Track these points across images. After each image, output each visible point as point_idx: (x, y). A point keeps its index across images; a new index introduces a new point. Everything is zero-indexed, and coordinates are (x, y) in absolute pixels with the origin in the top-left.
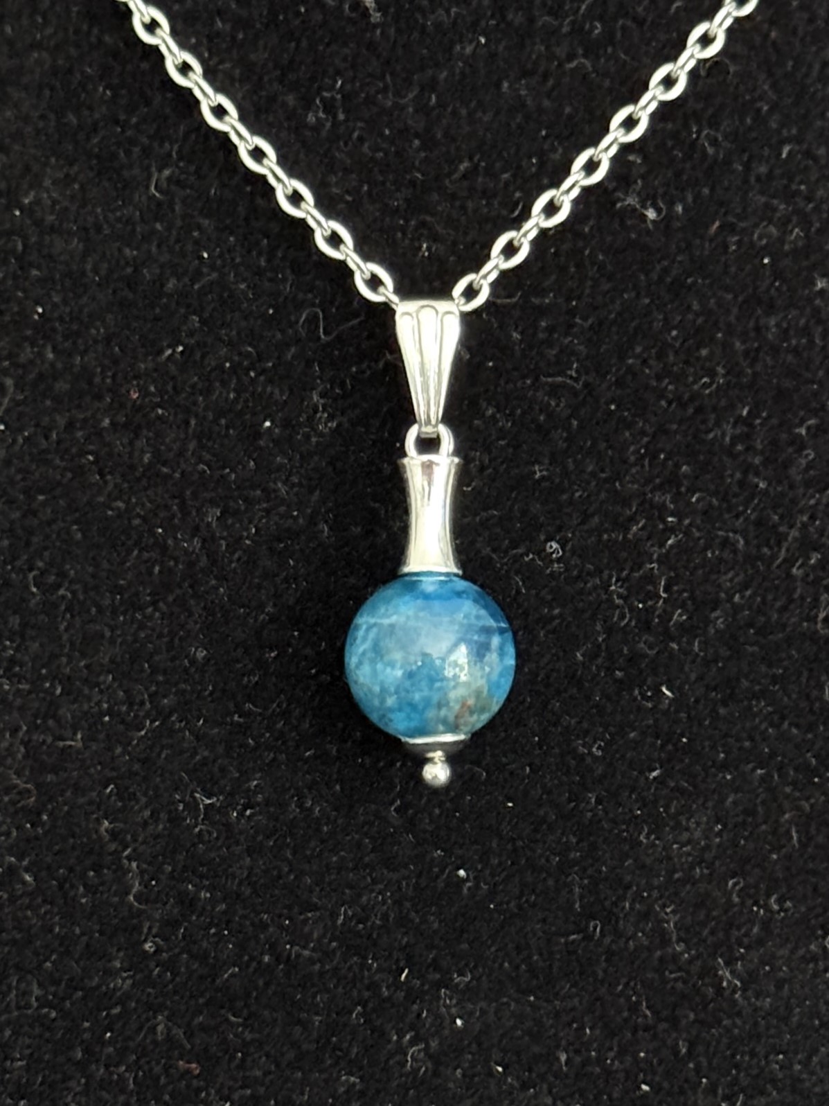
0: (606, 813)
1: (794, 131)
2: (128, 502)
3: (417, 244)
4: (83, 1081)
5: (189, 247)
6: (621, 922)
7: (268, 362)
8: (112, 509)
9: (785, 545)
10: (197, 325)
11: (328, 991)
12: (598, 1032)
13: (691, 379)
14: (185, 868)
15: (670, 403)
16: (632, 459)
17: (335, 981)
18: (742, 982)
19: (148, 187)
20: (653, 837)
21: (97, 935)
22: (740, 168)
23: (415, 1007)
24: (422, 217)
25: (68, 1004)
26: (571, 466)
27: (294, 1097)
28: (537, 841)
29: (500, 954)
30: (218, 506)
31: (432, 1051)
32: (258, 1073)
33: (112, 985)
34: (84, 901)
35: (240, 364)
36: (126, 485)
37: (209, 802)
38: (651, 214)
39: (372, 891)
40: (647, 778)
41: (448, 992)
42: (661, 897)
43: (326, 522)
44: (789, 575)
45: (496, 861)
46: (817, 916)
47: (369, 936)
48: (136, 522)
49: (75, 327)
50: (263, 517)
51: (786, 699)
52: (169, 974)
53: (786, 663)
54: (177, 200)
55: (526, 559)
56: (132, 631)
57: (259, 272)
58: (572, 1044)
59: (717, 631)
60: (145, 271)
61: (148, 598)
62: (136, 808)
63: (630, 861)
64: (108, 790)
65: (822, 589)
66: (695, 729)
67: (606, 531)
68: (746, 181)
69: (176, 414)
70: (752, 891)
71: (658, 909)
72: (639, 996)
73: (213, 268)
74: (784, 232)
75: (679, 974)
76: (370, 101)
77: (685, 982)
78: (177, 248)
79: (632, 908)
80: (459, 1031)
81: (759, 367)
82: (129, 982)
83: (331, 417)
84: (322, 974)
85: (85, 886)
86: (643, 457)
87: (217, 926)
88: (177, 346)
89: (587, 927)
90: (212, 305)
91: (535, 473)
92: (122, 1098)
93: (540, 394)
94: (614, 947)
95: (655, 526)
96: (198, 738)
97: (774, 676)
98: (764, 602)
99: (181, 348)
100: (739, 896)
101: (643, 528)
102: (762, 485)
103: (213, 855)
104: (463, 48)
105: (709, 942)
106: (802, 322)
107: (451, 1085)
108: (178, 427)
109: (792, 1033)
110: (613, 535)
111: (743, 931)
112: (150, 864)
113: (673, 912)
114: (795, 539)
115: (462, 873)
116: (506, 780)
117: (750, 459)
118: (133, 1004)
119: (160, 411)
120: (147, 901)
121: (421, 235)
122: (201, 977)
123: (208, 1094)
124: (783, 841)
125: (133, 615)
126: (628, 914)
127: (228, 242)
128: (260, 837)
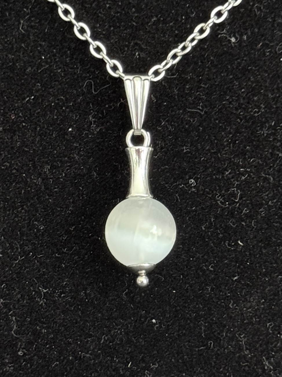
0: (216, 295)
2: (10, 163)
3: (133, 53)
5: (37, 53)
6: (222, 342)
7: (70, 103)
8: (3, 166)
10: (40, 87)
11: (96, 371)
13: (250, 110)
14: (36, 320)
15: (241, 120)
16: (225, 144)
17: (100, 367)
18: (273, 367)
19: (19, 28)
20: (235, 305)
22: (270, 20)
24: (136, 41)
26: (199, 147)
28: (186, 307)
29: (171, 355)
30: (49, 165)
33: (5, 370)
35: (58, 103)
36: (9, 156)
37: (46, 291)
38: (233, 40)
39: (116, 329)
40: (232, 280)
41: (148, 372)
42: (238, 332)
43: (95, 171)
45: (168, 316)
47: (115, 349)
48: (14, 171)
50: (68, 169)
52: (29, 365)
54: (31, 34)
55: (181, 187)
56: (12, 218)
57: (67, 65)
59: (262, 217)
60: (17, 64)
61: (19, 204)
62: (14, 294)
63: (225, 316)
64: (3, 286)
66: (252, 259)
67: (214, 174)
68: (273, 26)
69: (30, 125)
70: (277, 328)
71: (237, 336)
72: (230, 373)
73: (47, 63)
75: (246, 364)
77: (249, 367)
78: (31, 54)
79: (226, 336)
81: (279, 105)
82: (12, 368)
83: (97, 126)
84: (94, 365)
86: (230, 143)
87: (49, 344)
88: (31, 96)
89: (207, 344)
90: (46, 79)
91: (184, 150)
93: (186, 116)
94: (219, 352)
95: (235, 173)
96: (41, 264)
99: (33, 97)
100: (271, 330)
101: (230, 173)
102: (280, 155)
103: (47, 314)
105: (259, 349)
108: (32, 131)
111: (273, 345)
112: (21, 318)
113: (243, 337)
115: (154, 321)
116: (172, 281)
117: (275, 144)
119: (24, 124)
120: (19, 334)
121: (135, 49)
122: (43, 366)
125: (13, 211)
126: (224, 338)
127: (53, 52)
128: (68, 306)
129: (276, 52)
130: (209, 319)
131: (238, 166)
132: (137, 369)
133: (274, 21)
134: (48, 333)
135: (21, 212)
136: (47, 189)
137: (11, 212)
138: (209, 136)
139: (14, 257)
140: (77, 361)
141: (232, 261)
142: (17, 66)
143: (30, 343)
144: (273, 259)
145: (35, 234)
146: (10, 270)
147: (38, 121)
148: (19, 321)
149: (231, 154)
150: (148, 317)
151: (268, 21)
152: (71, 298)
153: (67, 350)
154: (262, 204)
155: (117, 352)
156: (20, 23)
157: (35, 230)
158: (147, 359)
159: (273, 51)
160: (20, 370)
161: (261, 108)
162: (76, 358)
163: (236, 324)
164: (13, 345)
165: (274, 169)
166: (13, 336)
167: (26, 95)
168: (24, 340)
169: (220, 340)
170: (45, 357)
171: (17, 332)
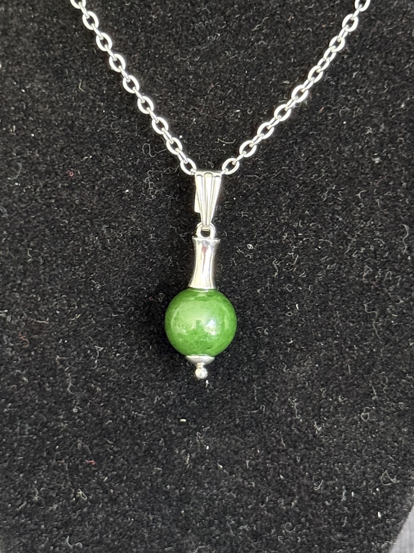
129: (339, 116)
130: (262, 383)
131: (297, 230)
132: (189, 430)
133: (337, 84)
134: (102, 391)
135: (78, 270)
136: (105, 248)
137: (69, 269)
138: (268, 201)
139: (71, 314)
140: (130, 421)
141: (286, 325)
143: (84, 401)
144: (329, 324)
145: (93, 293)
146: (66, 327)
147: (96, 180)
148: (74, 378)
149: (291, 218)
151: (332, 85)
152: (126, 358)
153: (120, 408)
154: (319, 269)
155: (170, 412)
156: (79, 82)
157: (92, 289)
158: (199, 420)
159: (335, 114)
161: (321, 172)
162: (129, 417)
163: (289, 388)
164: (68, 401)
165: (334, 234)
166: (68, 393)
167: (85, 154)
168: (78, 397)
169: (273, 404)
170: (99, 415)
171: (71, 388)
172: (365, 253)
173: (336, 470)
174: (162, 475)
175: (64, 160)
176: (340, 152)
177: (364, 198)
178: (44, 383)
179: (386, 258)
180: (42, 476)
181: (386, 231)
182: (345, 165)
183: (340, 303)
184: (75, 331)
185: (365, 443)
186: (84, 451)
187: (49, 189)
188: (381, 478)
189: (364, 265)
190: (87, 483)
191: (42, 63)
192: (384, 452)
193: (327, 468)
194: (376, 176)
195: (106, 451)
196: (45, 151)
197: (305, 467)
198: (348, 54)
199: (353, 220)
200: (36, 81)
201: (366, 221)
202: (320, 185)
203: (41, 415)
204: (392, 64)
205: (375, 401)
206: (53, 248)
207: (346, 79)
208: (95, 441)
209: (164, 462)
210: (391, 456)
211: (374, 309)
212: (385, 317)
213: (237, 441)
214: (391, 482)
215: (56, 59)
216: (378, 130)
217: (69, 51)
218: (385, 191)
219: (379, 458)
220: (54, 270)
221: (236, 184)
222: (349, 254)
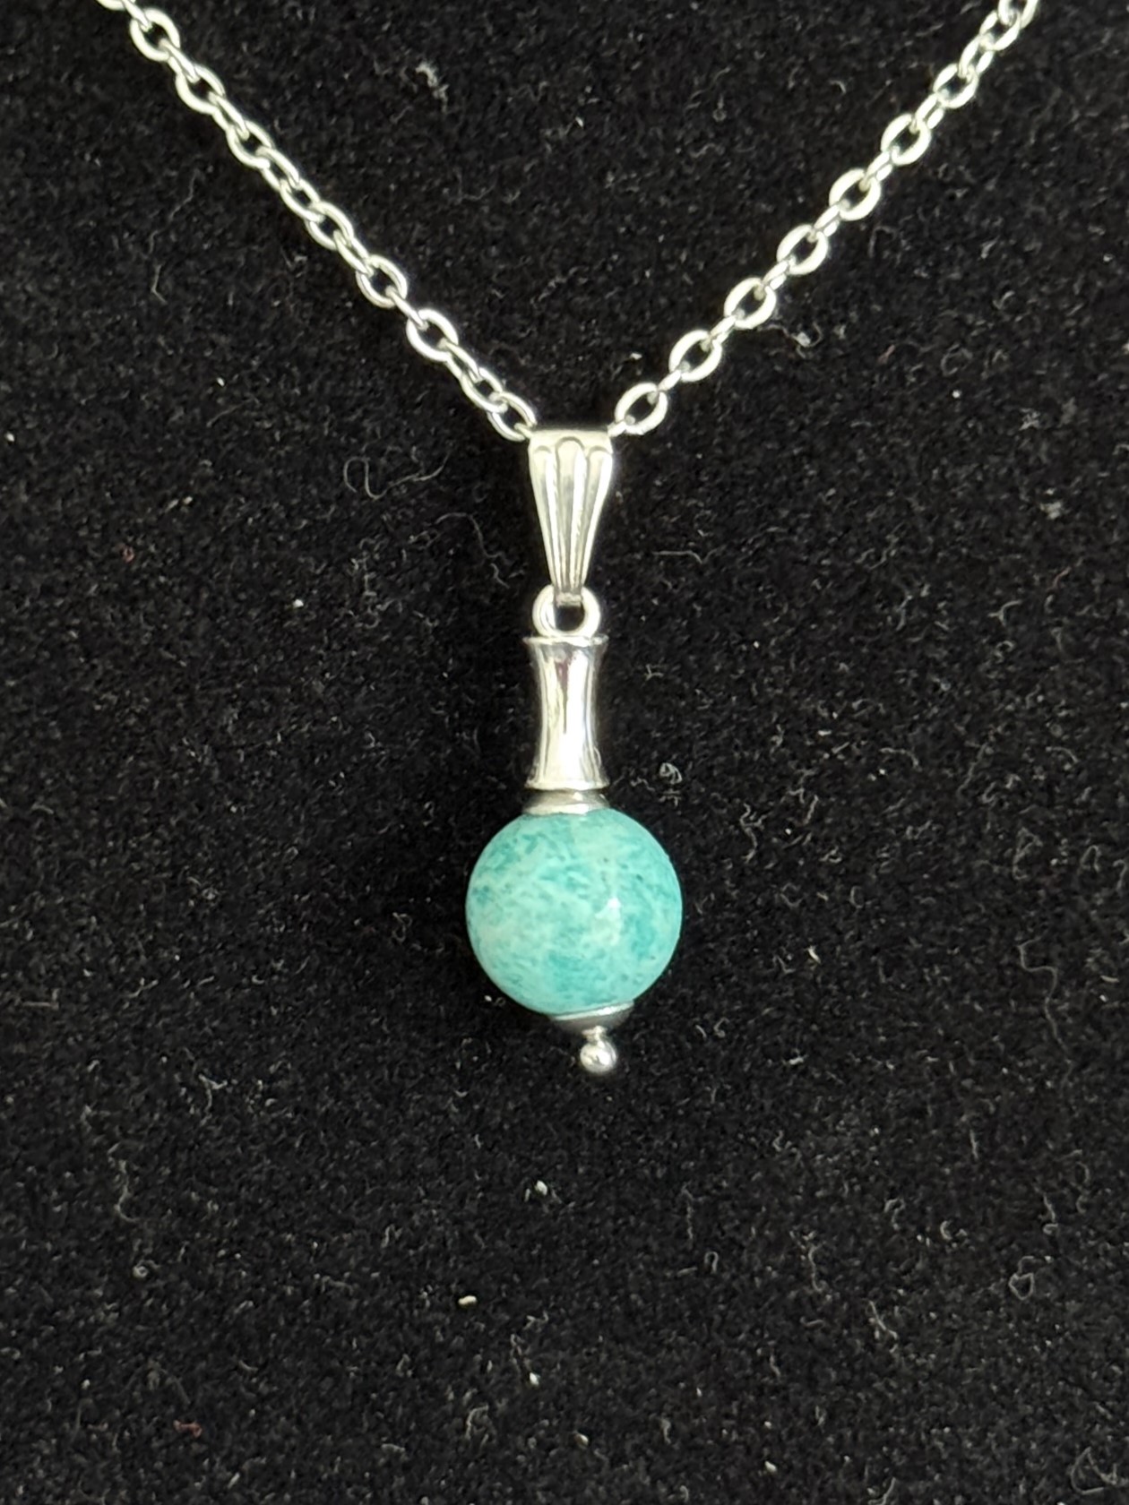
0: (730, 1112)
1: (999, 222)
2: (121, 695)
4: (54, 1441)
5: (201, 368)
6: (746, 1253)
7: (300, 523)
8: (100, 703)
9: (973, 765)
10: (210, 472)
11: (368, 1333)
12: (712, 1393)
13: (851, 551)
14: (188, 1171)
15: (824, 582)
16: (773, 655)
17: (376, 1321)
18: (899, 1334)
19: (148, 289)
20: (789, 1143)
21: (73, 1254)
22: (924, 275)
23: (478, 1357)
25: (35, 1342)
27: (322, 1468)
29: (589, 1291)
30: (233, 702)
31: (497, 1414)
32: (277, 1437)
33: (92, 1319)
34: (58, 1209)
36: (118, 672)
37: (217, 1086)
38: (803, 339)
40: (784, 1068)
41: (519, 1339)
42: (797, 1220)
44: (977, 804)
46: (999, 1249)
47: (423, 1263)
48: (132, 721)
49: (55, 463)
50: (291, 723)
51: (967, 966)
52: (164, 1307)
53: (970, 919)
54: (185, 309)
55: (633, 784)
56: (124, 861)
57: (288, 406)
58: (679, 1408)
60: (144, 397)
61: (145, 820)
62: (125, 1091)
63: (758, 1175)
64: (91, 1067)
65: (1020, 822)
67: (737, 748)
68: (932, 292)
69: (182, 584)
70: (916, 1217)
71: (793, 1236)
72: (766, 1348)
73: (232, 399)
74: (983, 357)
76: (432, 195)
77: (825, 1331)
78: (185, 369)
79: (760, 1234)
80: (533, 1387)
81: (944, 533)
82: (115, 1315)
83: (381, 598)
84: (359, 1312)
85: (60, 1190)
87: (225, 1246)
88: (185, 496)
89: (701, 1257)
90: (230, 446)
91: (646, 673)
92: (103, 1464)
93: (652, 572)
94: (735, 1284)
95: (802, 742)
96: (207, 1003)
97: (955, 934)
98: (943, 837)
99: (189, 500)
100: (899, 1221)
101: (786, 745)
102: (944, 687)
103: (222, 1154)
104: (555, 132)
105: (859, 1279)
106: (1004, 471)
107: (520, 1458)
108: (186, 602)
109: (963, 1400)
110: (747, 754)
111: (902, 1267)
112: (143, 1165)
113: (810, 1241)
114: (985, 756)
115: (541, 1186)
117: (929, 654)
118: (118, 1345)
119: (162, 579)
120: (138, 1214)
122: (206, 1313)
123: (212, 1463)
124: (958, 1152)
125: (126, 841)
126: (754, 1242)
127: (248, 366)
128: (283, 1136)
129: (940, 373)
130: (708, 1186)
131: (813, 722)
132: (486, 1331)
133: (935, 275)
134: (223, 1210)
135: (149, 844)
136: (231, 778)
137: (120, 842)
138: (725, 632)
139: (128, 980)
140: (306, 1303)
141: (783, 1010)
142: (142, 404)
143: (170, 1243)
144: (911, 1005)
145: (193, 914)
146: (113, 1017)
147: (205, 572)
148: (137, 1174)
149: (793, 684)
150: (522, 1176)
151: (919, 278)
152: (296, 1111)
153: (277, 1264)
154: (882, 839)
155: (431, 1276)
156: (152, 273)
157: (192, 903)
158: (519, 1299)
159: (929, 367)
160: (138, 1322)
161: (887, 544)
162: (305, 1290)
163: (791, 1200)
164: (117, 1245)
165: (924, 731)
166: (118, 1219)
167: (169, 492)
168: (150, 1232)
169: (742, 1248)
170: (212, 1284)
171: (129, 1207)
172: (1020, 790)
173: (934, 1448)
174: (406, 1468)
175: (105, 510)
176: (943, 484)
177: (1015, 623)
178: (46, 1192)
179: (1086, 805)
180: (41, 1473)
181: (1083, 725)
182: (957, 525)
183: (946, 942)
184: (140, 1029)
185: (1023, 1368)
186: (167, 1395)
187: (59, 602)
188: (1071, 1472)
189: (1014, 828)
190: (178, 1490)
191: (38, 219)
192: (1079, 1392)
193: (906, 1442)
194: (1053, 556)
195: (235, 1394)
196: (47, 484)
197: (840, 1438)
198: (967, 185)
199: (984, 689)
200: (18, 273)
201: (1023, 693)
202: (885, 584)
203: (35, 1285)
204: (1099, 221)
205: (1052, 1239)
206: (71, 779)
207: (962, 260)
208: (203, 1365)
209: (413, 1426)
210: (1103, 1404)
211: (1047, 961)
212: (1081, 984)
213: (632, 1361)
214: (1103, 1484)
215: (82, 202)
216: (1057, 420)
217: (120, 179)
218: (1078, 604)
219: (1064, 1414)
220: (75, 846)
221: (630, 579)
222: (971, 792)
